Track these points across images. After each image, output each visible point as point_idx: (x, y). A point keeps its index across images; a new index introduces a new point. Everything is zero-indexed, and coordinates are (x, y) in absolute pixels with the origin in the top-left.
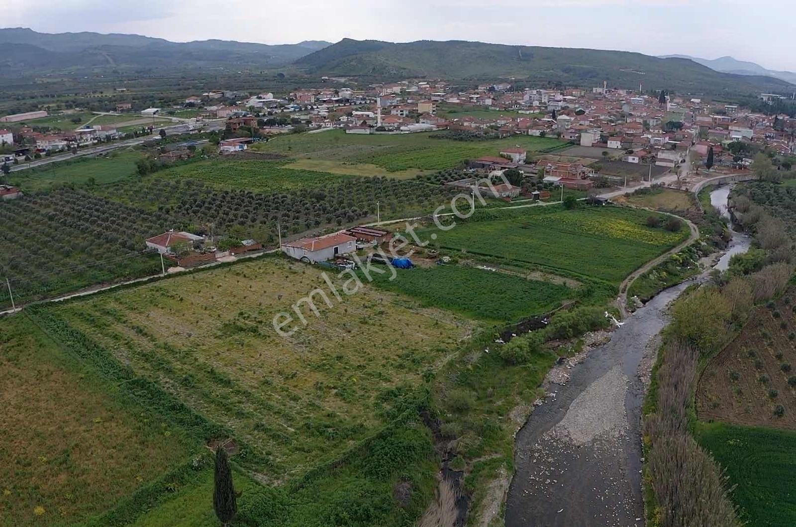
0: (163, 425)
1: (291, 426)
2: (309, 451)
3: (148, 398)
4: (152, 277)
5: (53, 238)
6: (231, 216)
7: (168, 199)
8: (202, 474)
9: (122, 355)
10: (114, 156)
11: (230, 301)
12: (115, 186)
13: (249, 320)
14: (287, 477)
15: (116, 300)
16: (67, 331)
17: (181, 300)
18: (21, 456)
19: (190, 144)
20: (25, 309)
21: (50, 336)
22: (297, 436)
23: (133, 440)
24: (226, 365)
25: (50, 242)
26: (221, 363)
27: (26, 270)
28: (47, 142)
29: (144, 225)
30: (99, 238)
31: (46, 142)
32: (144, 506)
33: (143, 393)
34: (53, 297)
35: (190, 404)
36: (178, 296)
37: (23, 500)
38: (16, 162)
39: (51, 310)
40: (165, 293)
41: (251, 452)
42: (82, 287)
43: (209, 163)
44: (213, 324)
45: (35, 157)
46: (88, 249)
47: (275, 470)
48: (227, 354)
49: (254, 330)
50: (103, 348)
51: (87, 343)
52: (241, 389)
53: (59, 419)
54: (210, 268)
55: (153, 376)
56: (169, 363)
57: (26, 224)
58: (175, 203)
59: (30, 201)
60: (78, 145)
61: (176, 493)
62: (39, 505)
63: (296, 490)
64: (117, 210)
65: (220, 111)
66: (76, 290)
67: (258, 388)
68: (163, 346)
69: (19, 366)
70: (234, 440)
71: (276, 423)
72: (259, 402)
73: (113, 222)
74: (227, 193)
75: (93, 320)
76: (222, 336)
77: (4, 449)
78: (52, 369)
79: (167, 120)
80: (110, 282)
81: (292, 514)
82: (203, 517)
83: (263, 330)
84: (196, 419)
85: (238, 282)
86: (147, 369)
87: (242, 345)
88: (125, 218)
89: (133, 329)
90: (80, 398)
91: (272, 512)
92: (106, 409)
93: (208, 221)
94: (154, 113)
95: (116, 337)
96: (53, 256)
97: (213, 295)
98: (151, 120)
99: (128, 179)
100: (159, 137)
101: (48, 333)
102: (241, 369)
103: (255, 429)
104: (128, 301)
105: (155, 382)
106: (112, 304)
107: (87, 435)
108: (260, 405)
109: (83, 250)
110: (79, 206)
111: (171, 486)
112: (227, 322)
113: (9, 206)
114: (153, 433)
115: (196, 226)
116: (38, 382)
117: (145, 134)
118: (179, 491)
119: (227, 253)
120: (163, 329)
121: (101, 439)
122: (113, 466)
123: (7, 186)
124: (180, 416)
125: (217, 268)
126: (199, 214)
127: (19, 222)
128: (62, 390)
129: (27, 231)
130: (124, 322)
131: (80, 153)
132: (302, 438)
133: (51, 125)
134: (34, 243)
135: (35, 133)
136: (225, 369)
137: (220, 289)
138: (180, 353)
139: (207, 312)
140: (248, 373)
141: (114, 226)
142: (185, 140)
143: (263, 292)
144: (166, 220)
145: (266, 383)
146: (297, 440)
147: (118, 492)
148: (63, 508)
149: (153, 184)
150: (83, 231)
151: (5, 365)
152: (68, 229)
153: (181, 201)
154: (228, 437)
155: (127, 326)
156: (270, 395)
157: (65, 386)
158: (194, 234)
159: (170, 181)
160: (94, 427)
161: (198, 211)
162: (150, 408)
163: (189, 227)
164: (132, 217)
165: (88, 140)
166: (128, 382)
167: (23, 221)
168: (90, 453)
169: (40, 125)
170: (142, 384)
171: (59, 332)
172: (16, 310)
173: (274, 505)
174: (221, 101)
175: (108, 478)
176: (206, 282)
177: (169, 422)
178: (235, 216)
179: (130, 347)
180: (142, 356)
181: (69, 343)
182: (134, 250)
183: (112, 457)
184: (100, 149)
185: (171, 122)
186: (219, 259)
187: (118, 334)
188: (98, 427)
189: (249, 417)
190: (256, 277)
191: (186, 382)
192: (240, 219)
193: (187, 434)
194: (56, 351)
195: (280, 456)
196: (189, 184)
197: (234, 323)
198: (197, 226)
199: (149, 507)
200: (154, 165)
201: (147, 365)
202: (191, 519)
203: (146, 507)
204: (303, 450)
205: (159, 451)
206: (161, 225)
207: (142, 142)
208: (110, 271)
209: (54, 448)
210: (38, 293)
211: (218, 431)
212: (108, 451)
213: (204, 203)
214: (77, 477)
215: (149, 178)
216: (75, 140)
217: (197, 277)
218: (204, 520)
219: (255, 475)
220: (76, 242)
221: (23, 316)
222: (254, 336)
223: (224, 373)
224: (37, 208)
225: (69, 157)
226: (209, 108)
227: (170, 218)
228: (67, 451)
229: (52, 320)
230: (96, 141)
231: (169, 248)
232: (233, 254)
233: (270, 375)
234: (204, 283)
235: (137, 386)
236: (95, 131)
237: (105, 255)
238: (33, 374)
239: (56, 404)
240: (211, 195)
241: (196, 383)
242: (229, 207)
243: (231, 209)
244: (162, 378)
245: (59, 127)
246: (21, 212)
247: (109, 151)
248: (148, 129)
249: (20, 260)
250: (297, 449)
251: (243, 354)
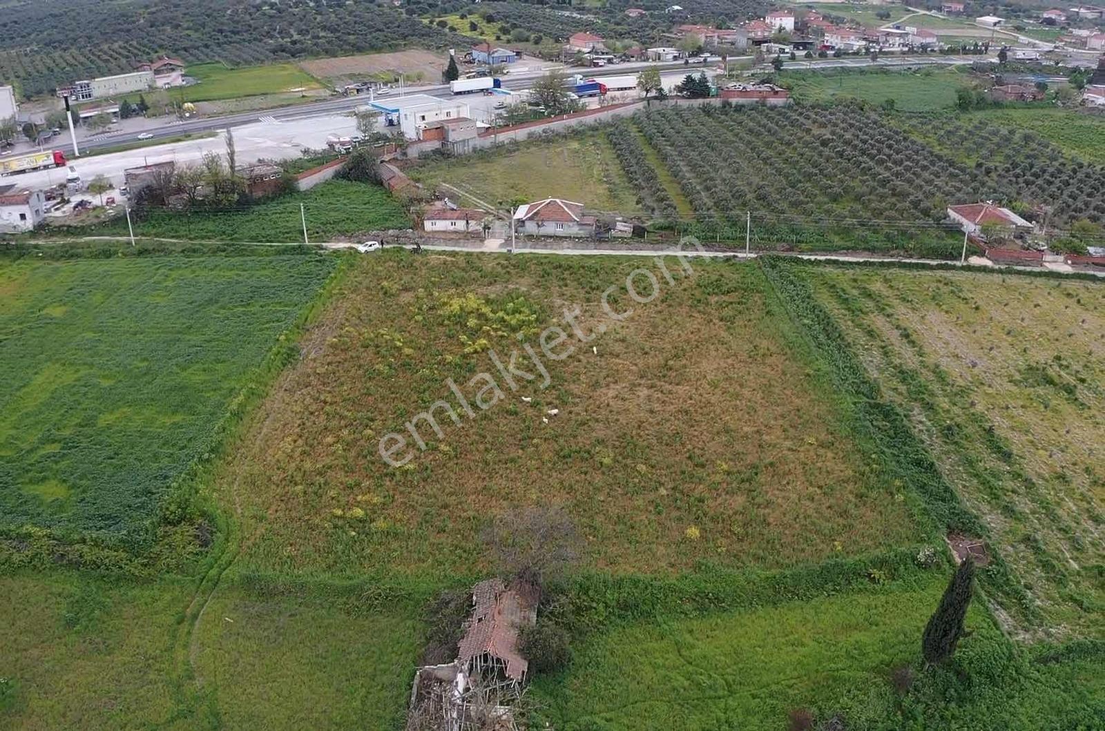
0: (898, 483)
1: (1076, 559)
2: (1087, 610)
3: (889, 436)
4: (943, 262)
5: (820, 170)
6: (1080, 204)
7: (992, 153)
8: (924, 576)
9: (872, 361)
10: (928, 74)
11: (1047, 334)
12: (921, 117)
13: (1067, 371)
14: (1040, 634)
15: (886, 281)
16: (808, 303)
17: (977, 308)
18: (696, 450)
19: (1040, 79)
20: (761, 258)
21: (784, 304)
22: (1078, 579)
23: (849, 488)
24: (1012, 429)
25: (816, 175)
26: (1007, 423)
27: (776, 205)
28: (839, 38)
29: (950, 184)
30: (884, 186)
31: (837, 38)
32: (830, 586)
33: (883, 426)
34: (802, 252)
35: (944, 467)
36: (974, 301)
37: (679, 509)
38: (793, 57)
39: (796, 268)
40: (956, 293)
41: (1005, 574)
42: (844, 249)
43: (1061, 114)
44: (1012, 359)
45: (819, 55)
46: (866, 198)
47: (1027, 615)
48: (1020, 411)
49: (1070, 390)
50: (849, 343)
51: (829, 328)
52: (1022, 472)
53: (762, 420)
54: (1030, 274)
55: (904, 406)
56: (932, 395)
57: (789, 144)
58: (1000, 162)
59: (801, 114)
60: (880, 49)
61: (877, 587)
62: (696, 525)
63: (1044, 660)
64: (917, 153)
65: (1093, 40)
66: (836, 250)
67: (1047, 481)
68: (932, 367)
69: (732, 331)
70: (987, 546)
71: (1055, 544)
72: (1042, 502)
73: (908, 169)
74: (1081, 166)
75: (847, 299)
76: (1021, 382)
77: (678, 433)
78: (773, 349)
79: (1013, 38)
80: (885, 252)
81: (1025, 694)
82: (901, 637)
83: (1082, 393)
84: (945, 492)
85: (1066, 307)
86: (901, 394)
87: (1046, 407)
88: (926, 166)
89: (897, 328)
90: (798, 401)
91: (999, 676)
92: (828, 429)
93: (1045, 202)
94: (995, 24)
95: (870, 333)
96: (816, 195)
97: (1026, 316)
98: (988, 34)
99: (942, 111)
100: (996, 60)
101: (782, 298)
102: (1032, 442)
103: (1022, 541)
104: (901, 286)
105: (905, 416)
106: (878, 284)
107: (791, 456)
108: (1043, 508)
109: (858, 198)
110: (867, 135)
111: (876, 573)
112: (1035, 365)
113: (772, 114)
114: (879, 488)
115: (1024, 205)
116: (750, 360)
117: (977, 51)
118: (884, 585)
119: (1061, 258)
120: (940, 344)
121: (807, 468)
122: (810, 512)
123: (775, 87)
124: (924, 478)
125: (1040, 276)
126: (1034, 188)
127: (781, 139)
128: (777, 382)
129: (789, 153)
130: (888, 316)
131: (881, 61)
132: (1085, 584)
133: (847, 16)
134: (795, 171)
135: (826, 23)
136: (1010, 435)
137: (1037, 311)
138: (953, 385)
139: (1010, 339)
140: (1041, 452)
141: (909, 175)
142: (1032, 71)
143: (1100, 335)
144: (983, 184)
145: (1062, 477)
146: (1077, 584)
147: (803, 550)
148: (724, 541)
149: (976, 127)
150: (865, 171)
151: (714, 324)
152: (844, 164)
153: (1010, 162)
154: (980, 537)
155: (890, 322)
156: (1063, 499)
157: (783, 377)
158: (1020, 215)
159: (1001, 128)
160: (802, 449)
161: (1033, 183)
162: (886, 450)
163: (1014, 204)
164: (935, 168)
165: (895, 45)
166: (869, 403)
167: (787, 138)
168: (785, 482)
169: (834, 14)
170: (887, 413)
171: (797, 302)
172: (750, 255)
173: (1006, 668)
174: (1097, 25)
175: (797, 526)
176: (1020, 294)
177: (906, 482)
178: (1087, 204)
179: (886, 354)
180: (899, 372)
181: (806, 321)
182: (929, 216)
183: (813, 498)
184: (912, 60)
185: (1017, 42)
186: (1047, 264)
187: (875, 329)
188: (808, 451)
189: (1020, 520)
190: (1096, 308)
191: (948, 432)
192: (1092, 212)
193: (925, 509)
194: (785, 327)
195: (1043, 598)
196: (1027, 138)
197: (1044, 369)
198: (1027, 206)
199: (834, 590)
200: (983, 99)
201: (903, 388)
202: (884, 632)
203: (831, 588)
204: (1080, 604)
205: (879, 518)
206: (975, 190)
207: (972, 62)
208: (888, 237)
209: (741, 456)
210: (784, 241)
211: (970, 521)
212: (811, 489)
213: (1044, 171)
214: (758, 508)
215: (970, 116)
216: (877, 42)
217: (1008, 281)
218: (900, 643)
219: (997, 610)
220: (852, 184)
221: (756, 266)
222: (1067, 399)
223: (1007, 439)
224: (808, 124)
225: (865, 63)
226: (1076, 32)
227: (990, 183)
228: (757, 467)
229: (792, 282)
230: (907, 49)
231: (978, 227)
232: (1069, 262)
233: (1072, 467)
234: (1017, 294)
235: (879, 411)
236: (907, 34)
237: (887, 213)
238: (746, 347)
239: (763, 398)
240: (1056, 164)
241: (962, 438)
242: (1079, 189)
243: (1082, 192)
244: (918, 414)
245: (858, 20)
246: (785, 126)
247: (921, 66)
248: (983, 45)
249: (771, 190)
250: (1072, 599)
251: (1042, 420)
